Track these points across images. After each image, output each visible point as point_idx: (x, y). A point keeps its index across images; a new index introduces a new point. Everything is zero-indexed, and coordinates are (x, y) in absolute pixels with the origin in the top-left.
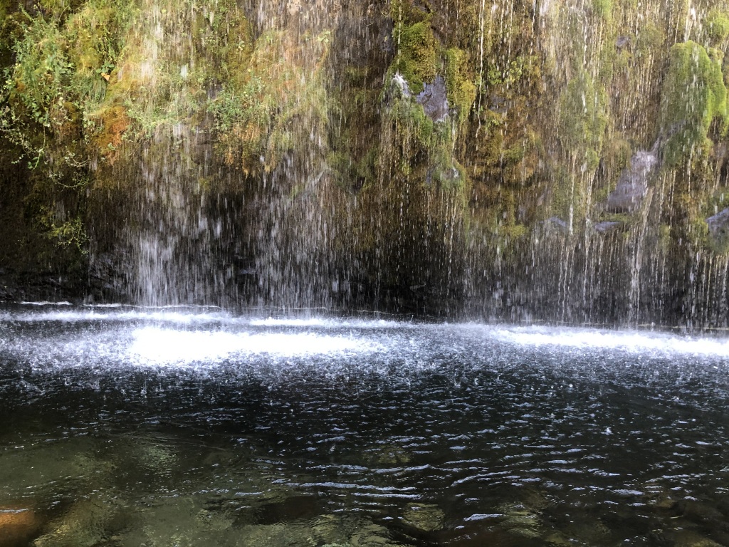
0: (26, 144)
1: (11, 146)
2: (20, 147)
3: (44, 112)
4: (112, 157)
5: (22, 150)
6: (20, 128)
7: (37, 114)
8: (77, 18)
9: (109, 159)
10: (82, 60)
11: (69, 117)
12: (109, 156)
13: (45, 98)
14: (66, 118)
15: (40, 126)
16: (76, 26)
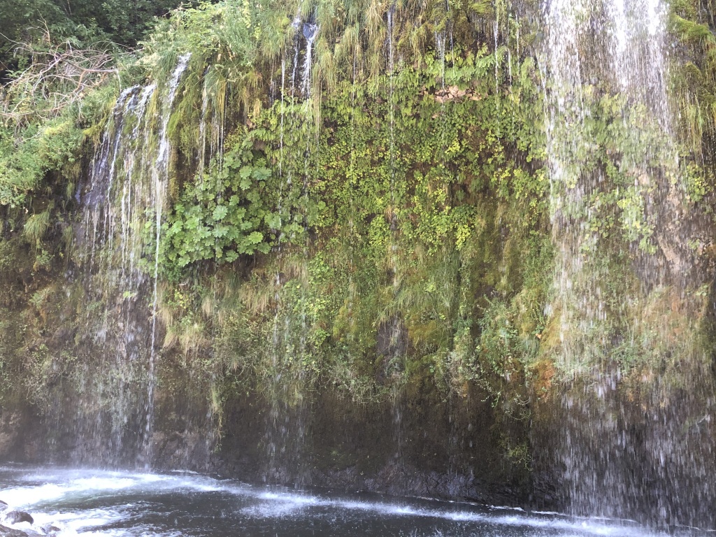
0: (490, 389)
1: (482, 391)
2: (486, 391)
3: (500, 367)
4: (545, 397)
5: (487, 393)
6: (486, 378)
7: (496, 369)
8: (518, 297)
9: (543, 399)
10: (523, 327)
11: (516, 369)
12: (543, 396)
13: (500, 357)
14: (514, 369)
15: (498, 376)
16: (517, 304)
